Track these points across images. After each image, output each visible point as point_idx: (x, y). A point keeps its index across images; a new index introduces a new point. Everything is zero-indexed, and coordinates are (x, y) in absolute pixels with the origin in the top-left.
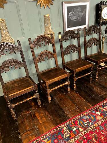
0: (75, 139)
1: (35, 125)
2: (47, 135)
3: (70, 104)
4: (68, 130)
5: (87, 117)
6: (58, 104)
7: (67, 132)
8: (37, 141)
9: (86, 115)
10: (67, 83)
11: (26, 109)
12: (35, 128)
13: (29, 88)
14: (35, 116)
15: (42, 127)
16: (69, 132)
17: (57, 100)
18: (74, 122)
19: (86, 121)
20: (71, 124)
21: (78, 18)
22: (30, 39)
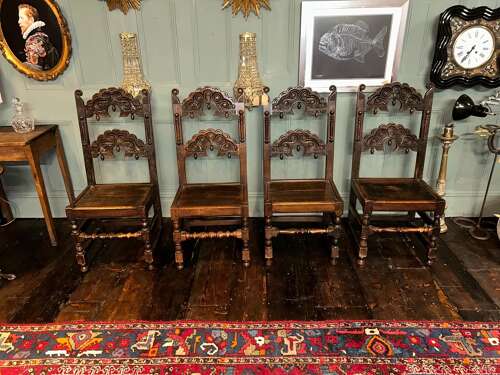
0: (148, 362)
1: (106, 299)
2: (108, 326)
3: (219, 292)
4: (153, 339)
5: (225, 336)
6: (192, 280)
7: (150, 340)
8: (80, 327)
9: (226, 331)
10: (238, 234)
11: (120, 262)
12: (99, 304)
13: (124, 207)
14: (122, 282)
15: (112, 309)
16: (152, 343)
17: (198, 271)
18: (182, 330)
19: (214, 341)
20: (173, 331)
21: (352, 54)
22: (175, 92)
